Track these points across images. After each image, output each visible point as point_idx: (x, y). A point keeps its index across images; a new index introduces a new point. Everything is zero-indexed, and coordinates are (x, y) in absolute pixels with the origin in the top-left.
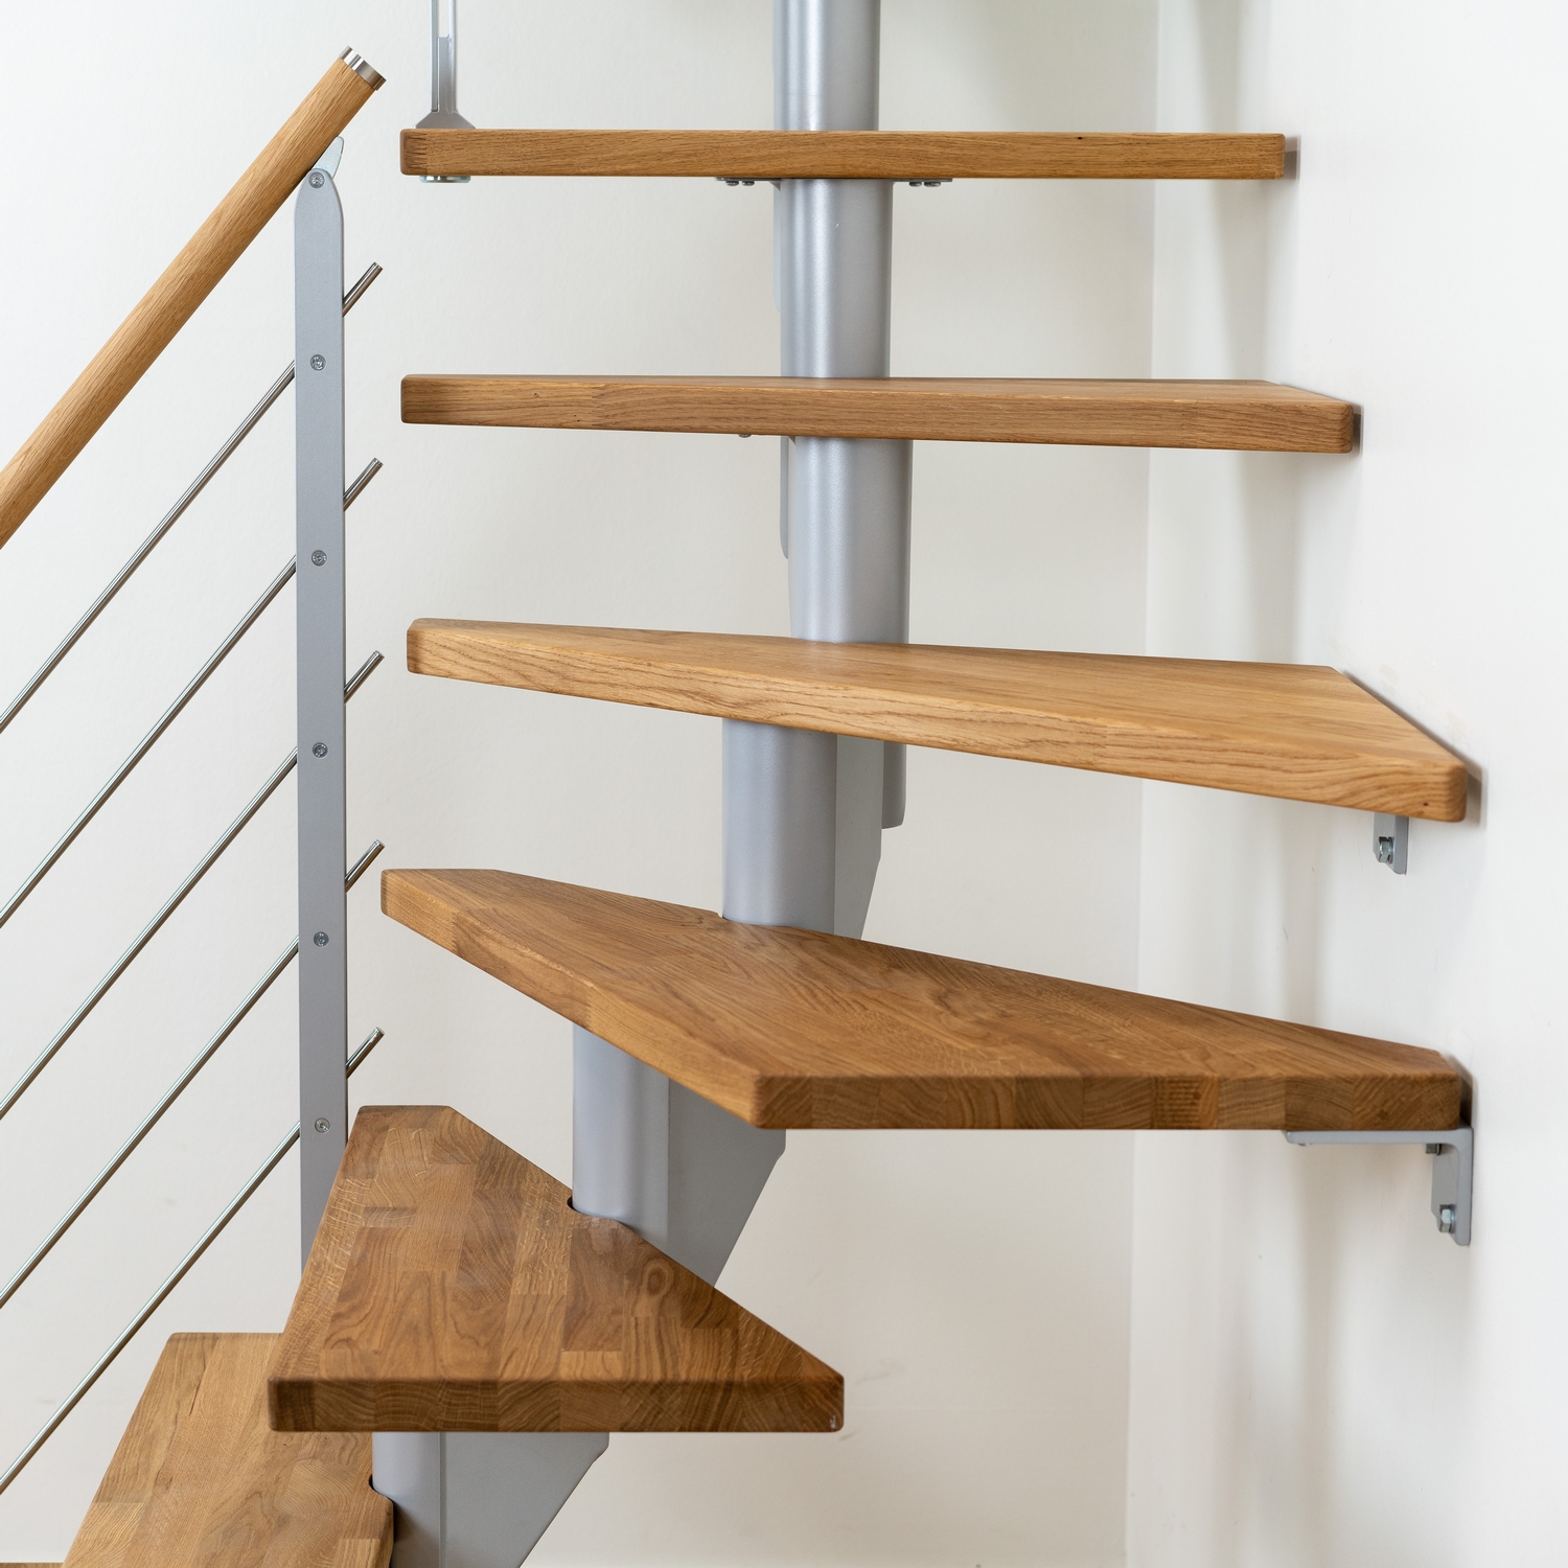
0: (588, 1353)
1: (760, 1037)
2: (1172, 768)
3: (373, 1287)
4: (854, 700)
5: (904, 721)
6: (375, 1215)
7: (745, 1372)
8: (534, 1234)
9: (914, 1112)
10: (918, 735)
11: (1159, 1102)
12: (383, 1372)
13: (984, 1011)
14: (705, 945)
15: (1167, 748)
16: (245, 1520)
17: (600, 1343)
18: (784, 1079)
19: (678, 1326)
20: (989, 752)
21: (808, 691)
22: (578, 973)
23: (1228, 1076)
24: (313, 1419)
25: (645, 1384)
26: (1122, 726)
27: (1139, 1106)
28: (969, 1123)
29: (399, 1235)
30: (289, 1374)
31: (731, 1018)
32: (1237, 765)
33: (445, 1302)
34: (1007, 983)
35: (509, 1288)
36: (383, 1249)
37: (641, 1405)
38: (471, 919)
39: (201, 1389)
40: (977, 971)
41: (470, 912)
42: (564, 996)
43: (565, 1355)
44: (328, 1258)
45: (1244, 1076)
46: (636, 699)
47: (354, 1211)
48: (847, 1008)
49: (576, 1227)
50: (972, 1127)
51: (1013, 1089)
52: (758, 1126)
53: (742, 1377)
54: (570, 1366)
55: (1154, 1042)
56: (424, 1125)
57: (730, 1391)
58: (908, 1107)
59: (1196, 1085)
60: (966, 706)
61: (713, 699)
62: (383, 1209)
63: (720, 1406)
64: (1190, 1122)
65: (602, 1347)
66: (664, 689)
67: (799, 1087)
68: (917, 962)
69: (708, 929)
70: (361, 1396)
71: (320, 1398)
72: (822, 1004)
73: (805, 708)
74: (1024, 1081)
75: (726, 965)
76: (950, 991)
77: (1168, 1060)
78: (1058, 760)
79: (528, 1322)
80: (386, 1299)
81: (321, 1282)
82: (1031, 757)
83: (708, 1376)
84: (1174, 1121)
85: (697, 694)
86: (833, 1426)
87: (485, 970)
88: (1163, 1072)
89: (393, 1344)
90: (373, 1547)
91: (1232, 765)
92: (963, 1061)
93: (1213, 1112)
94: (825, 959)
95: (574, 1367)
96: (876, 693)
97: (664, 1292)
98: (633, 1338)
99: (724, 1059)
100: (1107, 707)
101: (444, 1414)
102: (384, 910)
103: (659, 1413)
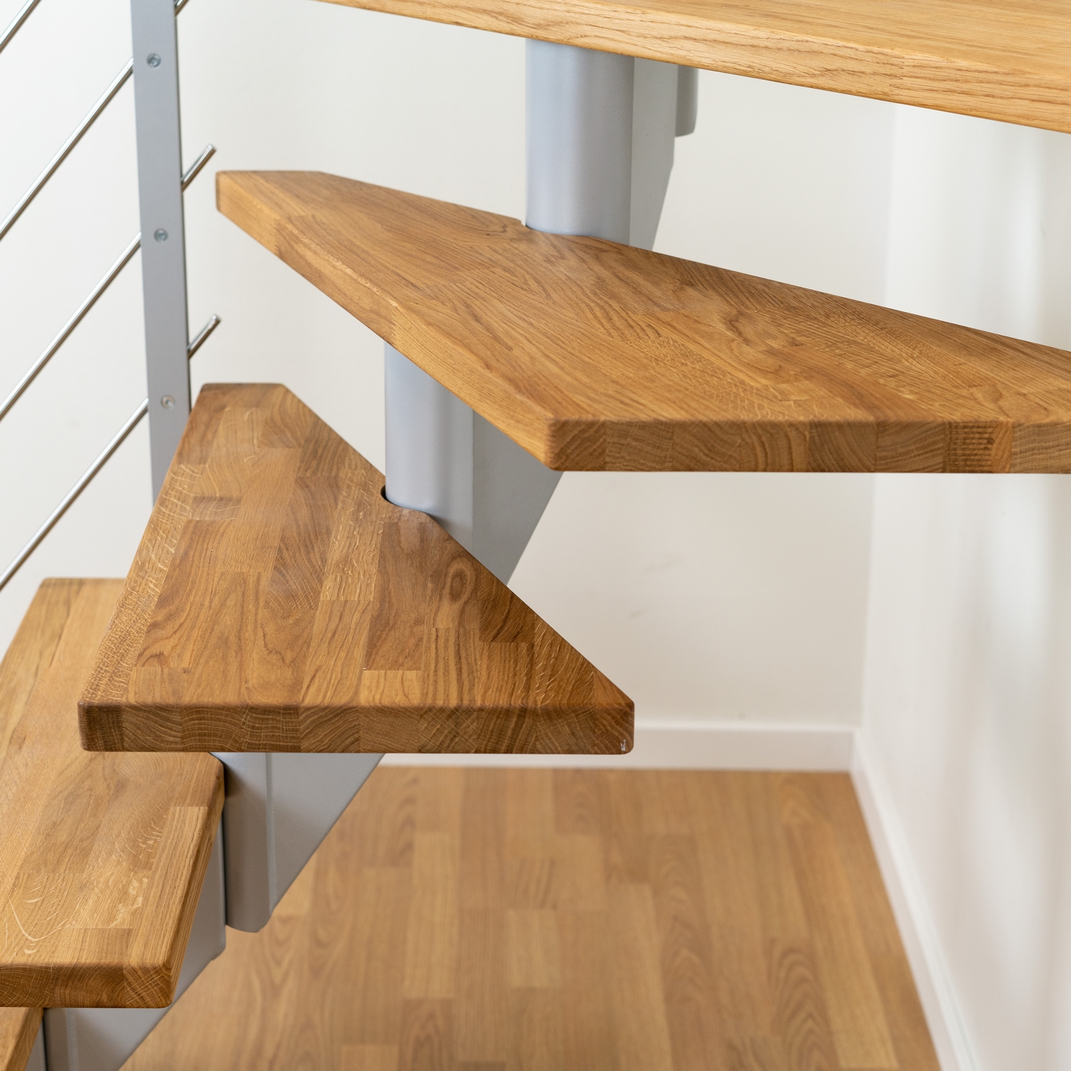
0: (388, 672)
1: (555, 370)
2: (971, 101)
3: (191, 591)
4: (651, 24)
5: (701, 46)
6: (202, 506)
7: (539, 698)
8: (348, 528)
9: (707, 455)
10: (714, 60)
11: (953, 446)
12: (189, 696)
13: (775, 338)
14: (507, 258)
15: (966, 81)
16: (87, 784)
17: (401, 660)
18: (577, 423)
19: (477, 639)
20: (784, 79)
21: (607, 14)
22: (384, 290)
23: (1022, 421)
24: (122, 739)
25: (442, 710)
26: (920, 57)
27: (932, 451)
28: (761, 466)
29: (221, 530)
30: (98, 699)
31: (527, 346)
32: (1038, 101)
33: (257, 609)
34: (795, 304)
35: (319, 593)
36: (205, 546)
37: (438, 729)
38: (290, 227)
39: (63, 638)
40: (766, 289)
41: (290, 219)
42: (372, 311)
43: (367, 673)
44: (153, 556)
45: (1038, 422)
46: (443, 17)
47: (184, 501)
48: (641, 334)
49: (387, 521)
50: (765, 470)
51: (807, 433)
52: (551, 468)
53: (535, 701)
54: (369, 689)
55: (944, 377)
56: (257, 405)
57: (524, 717)
58: (701, 450)
59: (990, 430)
60: (763, 33)
61: (516, 20)
62: (210, 499)
63: (514, 730)
64: (983, 466)
65: (402, 665)
66: (469, 9)
67: (592, 431)
68: (708, 278)
69: (512, 240)
70: (168, 720)
71: (128, 721)
72: (617, 329)
73: (604, 30)
74: (817, 426)
75: (526, 282)
76: (741, 313)
77: (960, 401)
78: (854, 90)
79: (334, 634)
80: (202, 605)
81: (143, 585)
82: (827, 86)
83: (503, 702)
84: (966, 465)
85: (501, 14)
86: (623, 749)
87: (303, 275)
88: (956, 416)
89: (202, 660)
90: (201, 816)
91: (1034, 101)
92: (756, 401)
93: (1005, 456)
94: (621, 275)
95: (374, 689)
96: (673, 18)
97: (464, 598)
98: (433, 655)
99: (519, 397)
100: (902, 36)
101: (248, 737)
102: (218, 208)
103: (455, 736)
